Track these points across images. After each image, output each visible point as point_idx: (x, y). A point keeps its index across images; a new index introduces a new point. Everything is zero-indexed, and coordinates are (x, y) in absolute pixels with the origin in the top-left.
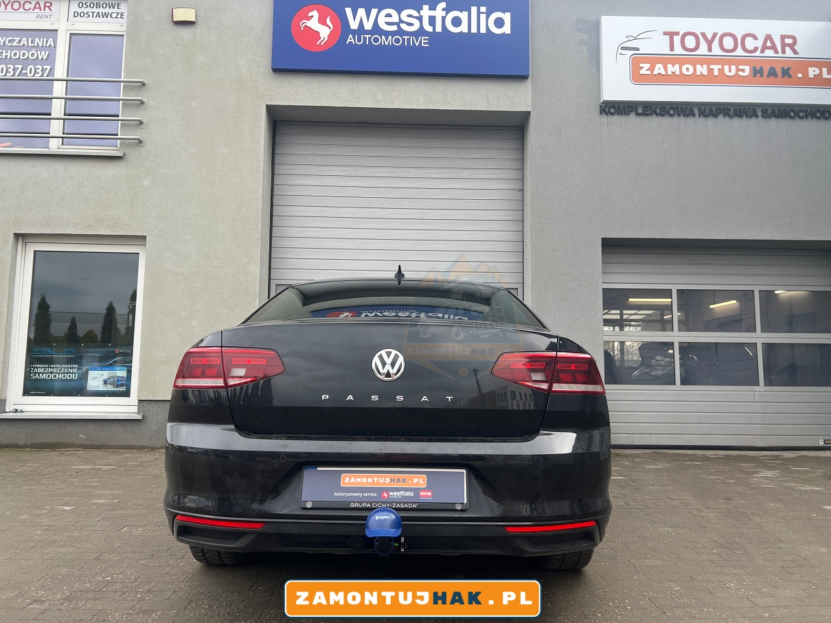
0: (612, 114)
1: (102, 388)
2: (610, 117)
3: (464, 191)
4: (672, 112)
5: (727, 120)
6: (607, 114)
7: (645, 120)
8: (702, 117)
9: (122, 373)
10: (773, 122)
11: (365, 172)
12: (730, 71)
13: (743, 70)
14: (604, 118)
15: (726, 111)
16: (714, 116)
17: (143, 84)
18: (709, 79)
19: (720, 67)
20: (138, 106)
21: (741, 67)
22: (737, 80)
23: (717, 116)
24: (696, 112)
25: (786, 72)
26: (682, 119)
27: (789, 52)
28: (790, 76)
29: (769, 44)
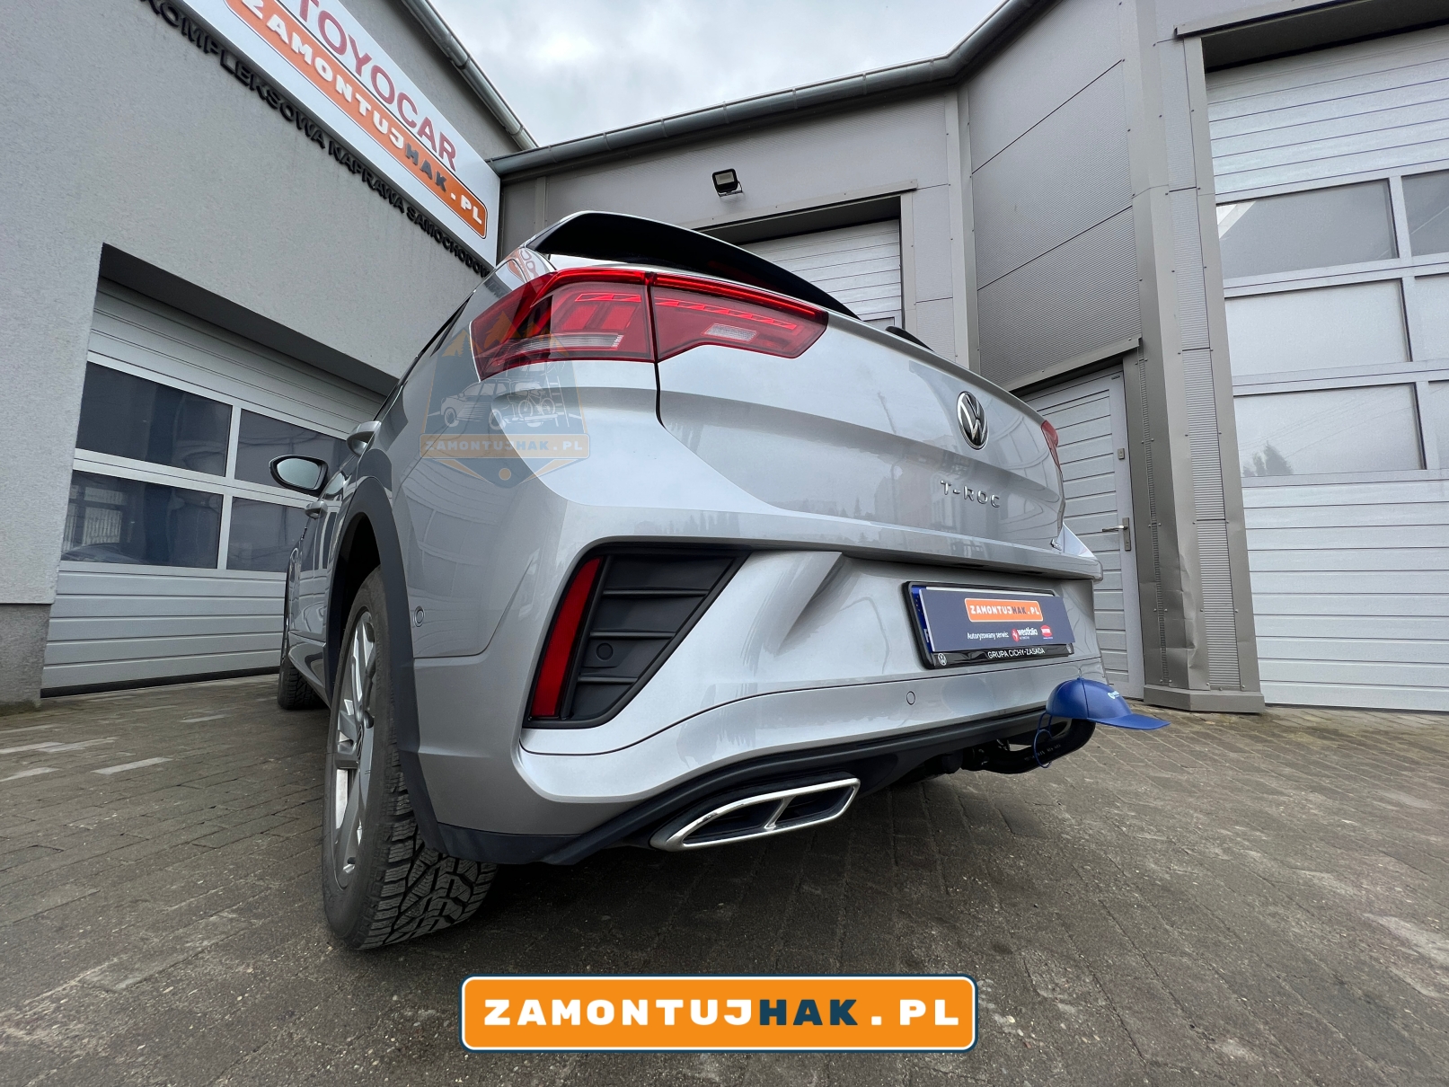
0: (169, 22)
2: (162, 22)
4: (288, 113)
5: (365, 187)
6: (157, 13)
8: (331, 161)
10: (418, 230)
12: (381, 123)
13: (397, 138)
15: (366, 176)
16: (350, 170)
18: (351, 108)
19: (370, 108)
21: (394, 130)
22: (385, 140)
23: (354, 173)
24: (326, 144)
25: (440, 182)
26: (301, 136)
27: (446, 160)
28: (444, 190)
29: (427, 130)
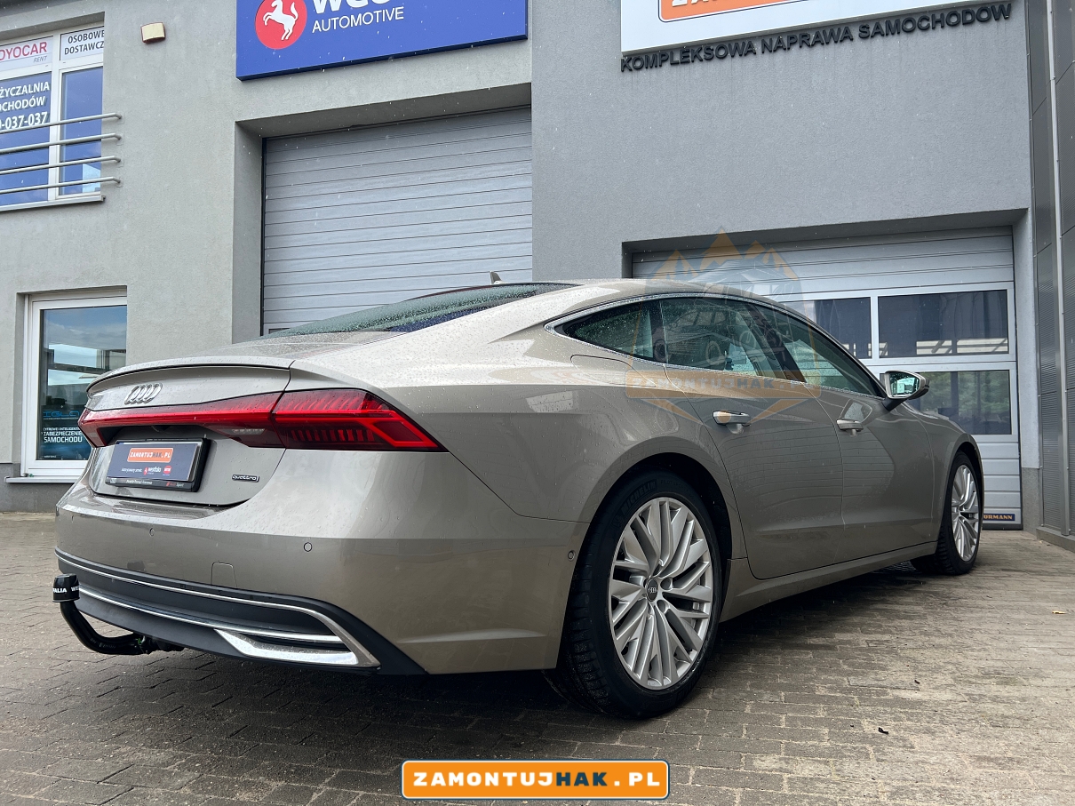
0: (639, 69)
2: (635, 72)
3: (473, 195)
4: (722, 53)
5: (806, 50)
6: (631, 70)
7: (684, 69)
8: (767, 57)
11: (360, 185)
14: (628, 76)
16: (786, 49)
17: (120, 118)
20: (116, 142)
23: (789, 48)
24: (758, 48)
26: (737, 61)
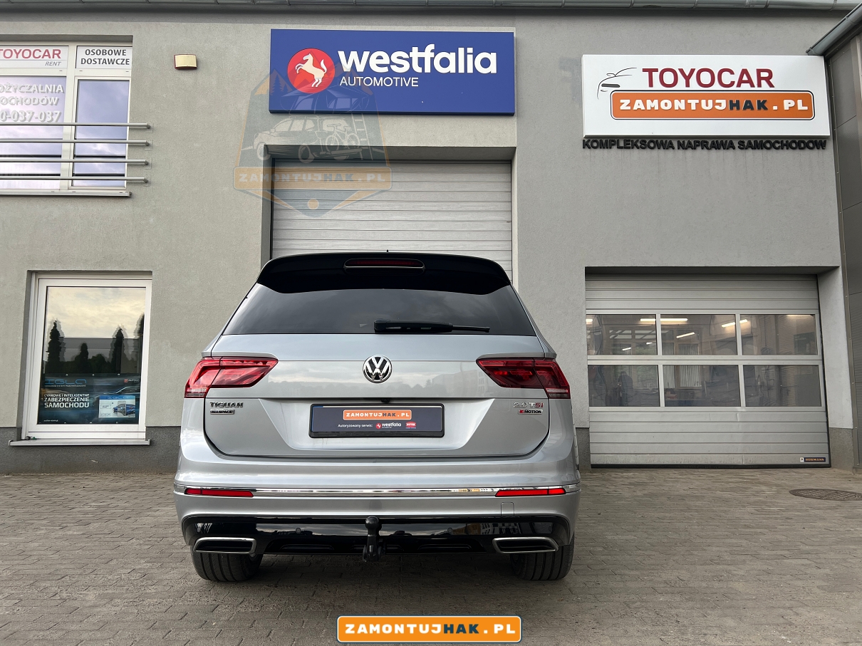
0: (595, 148)
1: (112, 415)
2: (592, 150)
5: (705, 151)
6: (590, 148)
7: (626, 153)
8: (681, 152)
9: (130, 401)
10: (750, 152)
12: (707, 105)
13: (720, 104)
14: (587, 151)
15: (704, 144)
16: (692, 148)
17: (149, 127)
18: (687, 114)
19: (697, 101)
20: (144, 148)
21: (717, 101)
22: (713, 114)
25: (762, 105)
26: (662, 151)
27: (765, 85)
28: (766, 109)
29: (745, 78)
